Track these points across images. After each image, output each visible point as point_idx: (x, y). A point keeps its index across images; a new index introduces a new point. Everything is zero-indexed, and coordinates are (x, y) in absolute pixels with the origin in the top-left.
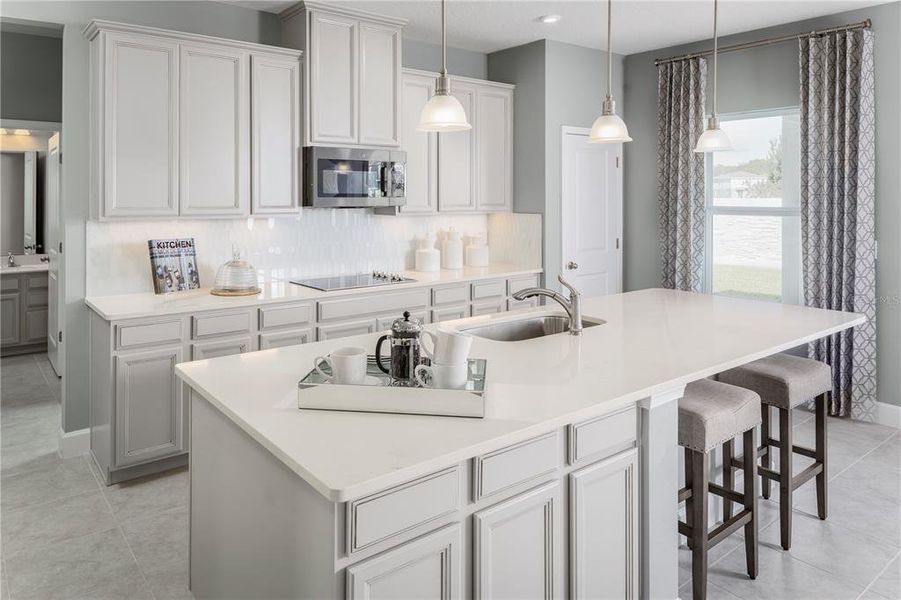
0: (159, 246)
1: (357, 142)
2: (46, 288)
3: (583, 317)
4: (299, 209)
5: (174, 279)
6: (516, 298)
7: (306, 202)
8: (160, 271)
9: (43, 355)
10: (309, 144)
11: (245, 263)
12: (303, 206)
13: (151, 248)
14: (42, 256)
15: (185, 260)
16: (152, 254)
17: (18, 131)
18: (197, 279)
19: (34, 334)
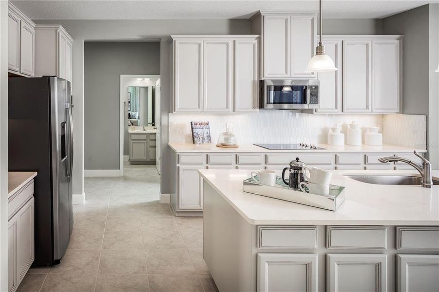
0: (195, 124)
1: (289, 76)
2: (155, 140)
3: (433, 177)
4: (258, 110)
5: (201, 138)
6: (381, 162)
7: (261, 106)
8: (195, 134)
9: (154, 165)
10: (263, 79)
11: (231, 134)
12: (260, 108)
13: (192, 125)
14: (154, 127)
15: (205, 131)
16: (192, 127)
17: (146, 79)
18: (210, 139)
19: (151, 157)
